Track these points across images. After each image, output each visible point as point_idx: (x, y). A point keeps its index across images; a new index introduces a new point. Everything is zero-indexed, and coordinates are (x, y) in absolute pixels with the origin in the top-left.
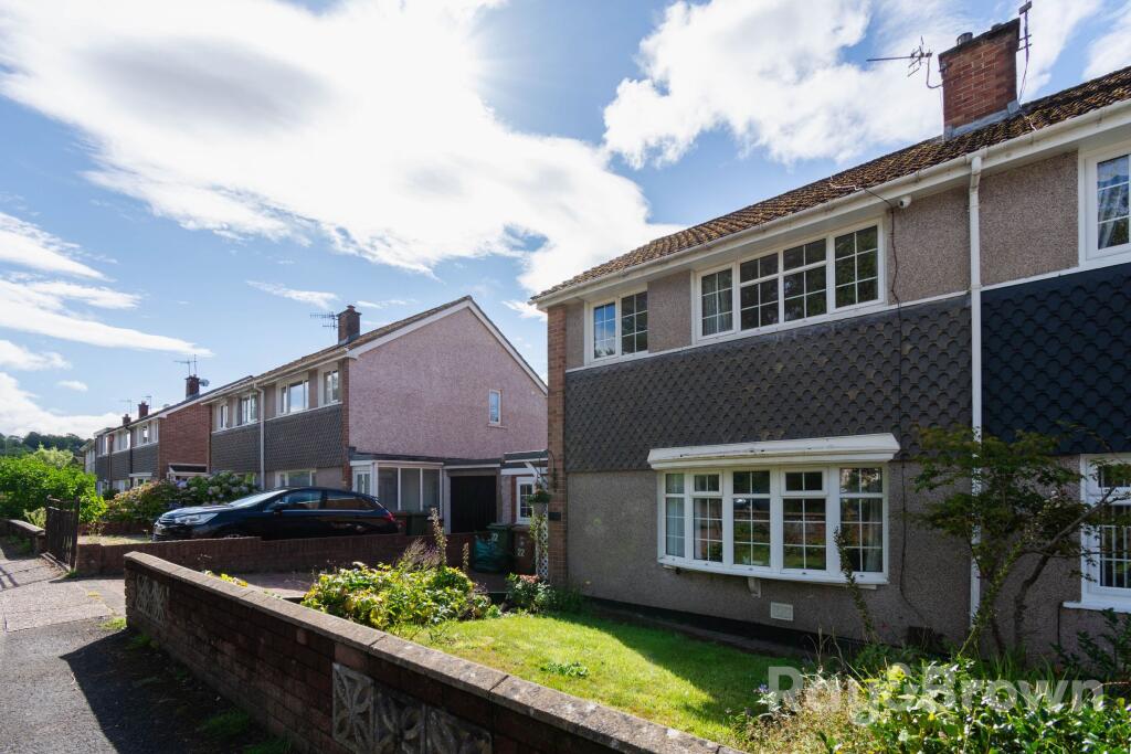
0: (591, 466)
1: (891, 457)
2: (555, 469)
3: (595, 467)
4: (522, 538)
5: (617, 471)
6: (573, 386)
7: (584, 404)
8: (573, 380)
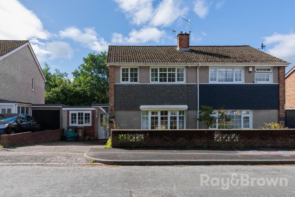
0: (123, 109)
1: (187, 109)
2: (112, 109)
4: (80, 130)
5: (131, 110)
6: (117, 88)
7: (121, 93)
8: (117, 86)
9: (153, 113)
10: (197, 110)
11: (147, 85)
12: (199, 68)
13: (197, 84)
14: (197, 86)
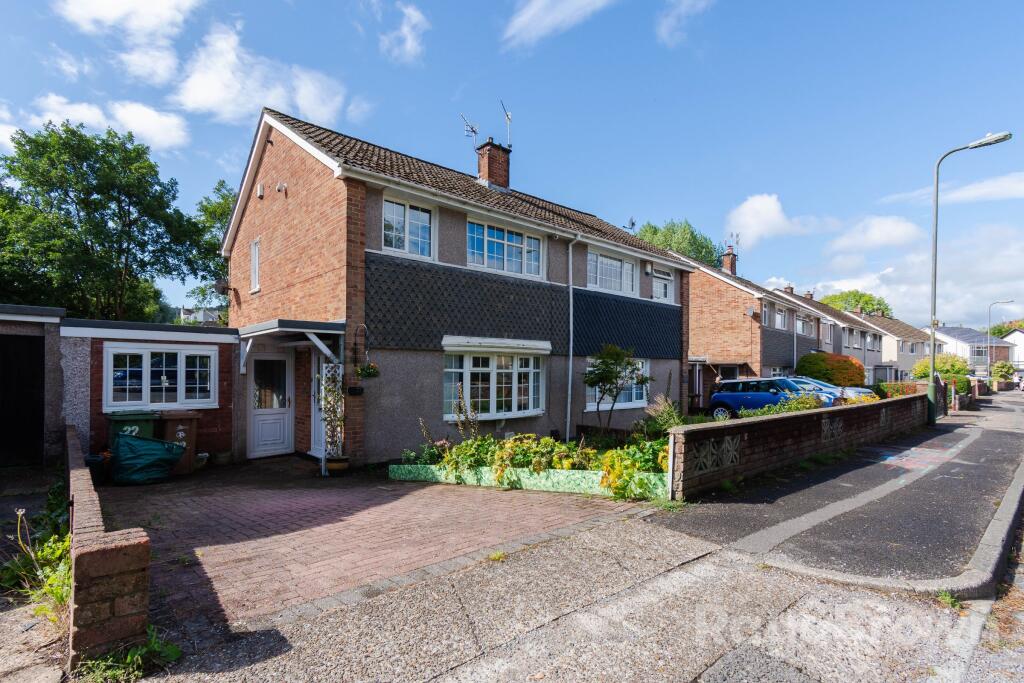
0: (392, 344)
1: (549, 352)
2: (355, 344)
3: (397, 345)
4: (181, 427)
5: (415, 350)
6: (373, 267)
7: (385, 287)
8: (373, 261)
9: (476, 363)
10: (567, 356)
11: (460, 270)
12: (574, 246)
13: (568, 287)
14: (568, 293)
